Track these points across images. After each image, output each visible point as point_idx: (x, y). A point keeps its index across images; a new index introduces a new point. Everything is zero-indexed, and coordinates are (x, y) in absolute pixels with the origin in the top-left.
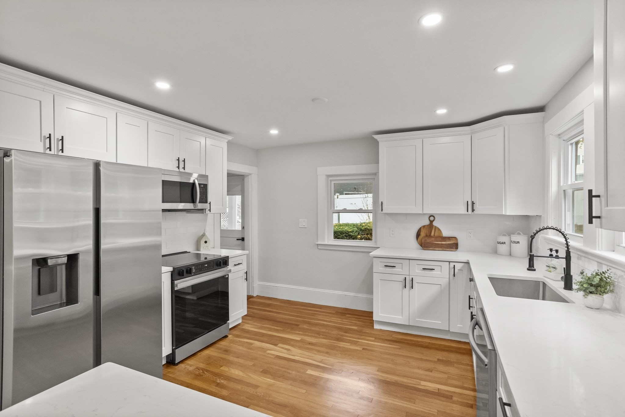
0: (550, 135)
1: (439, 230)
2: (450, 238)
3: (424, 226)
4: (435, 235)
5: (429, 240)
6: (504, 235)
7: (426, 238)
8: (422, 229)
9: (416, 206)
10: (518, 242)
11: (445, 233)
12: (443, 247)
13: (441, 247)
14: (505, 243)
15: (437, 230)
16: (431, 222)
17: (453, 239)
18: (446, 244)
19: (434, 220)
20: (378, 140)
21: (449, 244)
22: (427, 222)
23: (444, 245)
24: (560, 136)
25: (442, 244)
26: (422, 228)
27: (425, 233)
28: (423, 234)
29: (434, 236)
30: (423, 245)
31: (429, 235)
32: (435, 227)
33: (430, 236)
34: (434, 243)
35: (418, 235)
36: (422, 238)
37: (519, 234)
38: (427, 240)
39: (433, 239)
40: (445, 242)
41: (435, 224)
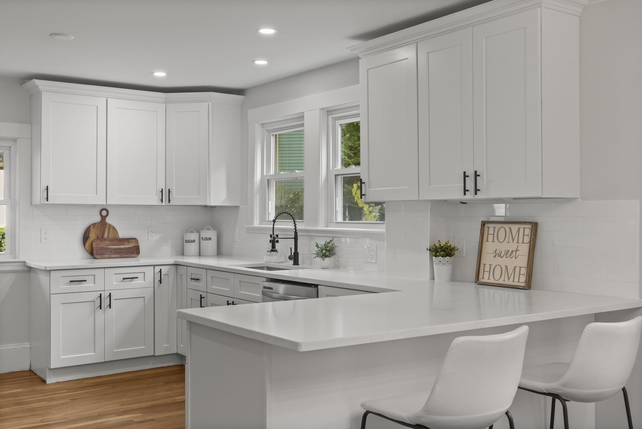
0: (256, 123)
1: (114, 229)
2: (129, 240)
3: (94, 224)
4: (110, 236)
5: (103, 244)
6: (192, 232)
7: (98, 242)
8: (91, 229)
9: (97, 194)
10: (210, 239)
11: (122, 234)
12: (122, 252)
13: (119, 253)
14: (194, 241)
15: (111, 230)
16: (103, 218)
17: (133, 240)
18: (124, 249)
19: (107, 215)
20: (40, 87)
21: (129, 248)
22: (98, 219)
23: (123, 250)
24: (263, 126)
25: (120, 249)
26: (91, 227)
27: (96, 233)
28: (92, 236)
29: (108, 237)
30: (94, 252)
31: (101, 237)
32: (110, 225)
33: (103, 238)
34: (110, 248)
35: (86, 238)
36: (92, 242)
37: (208, 229)
38: (99, 245)
39: (107, 242)
40: (122, 245)
41: (108, 220)
